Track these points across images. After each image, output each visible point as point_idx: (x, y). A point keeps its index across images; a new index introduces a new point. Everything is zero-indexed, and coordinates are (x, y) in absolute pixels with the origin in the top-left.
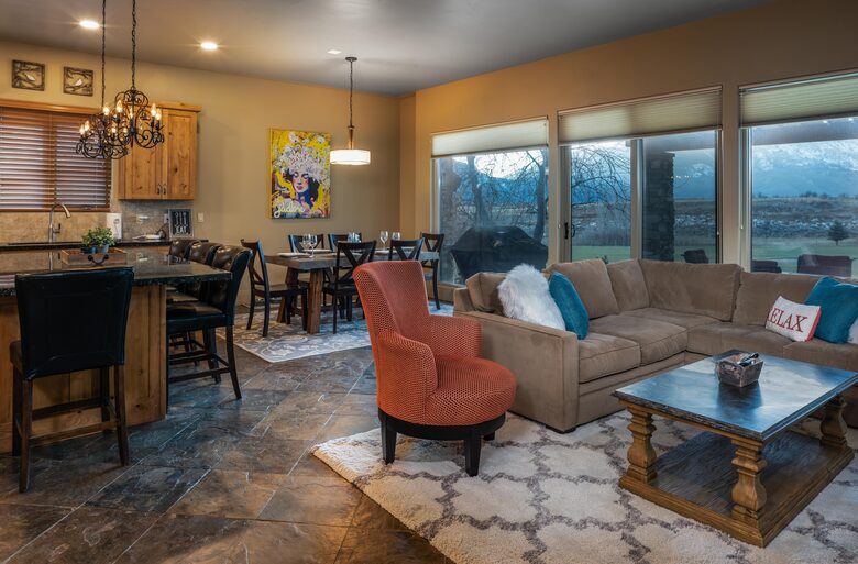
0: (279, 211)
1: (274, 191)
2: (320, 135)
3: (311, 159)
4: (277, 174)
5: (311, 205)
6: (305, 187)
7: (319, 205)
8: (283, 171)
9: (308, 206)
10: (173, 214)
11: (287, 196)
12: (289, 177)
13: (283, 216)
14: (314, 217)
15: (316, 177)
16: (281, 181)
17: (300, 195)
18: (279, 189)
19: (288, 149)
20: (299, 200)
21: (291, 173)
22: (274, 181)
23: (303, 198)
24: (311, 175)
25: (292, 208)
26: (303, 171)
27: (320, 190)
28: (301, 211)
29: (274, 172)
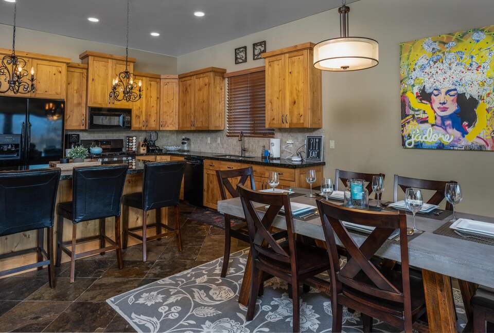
0: (413, 140)
1: (404, 115)
2: (475, 30)
3: (460, 68)
4: (408, 94)
5: (464, 133)
6: (452, 108)
7: (477, 133)
8: (416, 90)
9: (458, 134)
11: (424, 121)
12: (425, 96)
13: (419, 146)
14: (469, 149)
15: (472, 91)
16: (414, 102)
17: (443, 119)
18: (411, 112)
19: (423, 61)
20: (443, 126)
21: (428, 91)
22: (404, 103)
23: (449, 122)
24: (461, 90)
25: (432, 135)
26: (448, 85)
27: (480, 111)
28: (447, 140)
29: (404, 93)
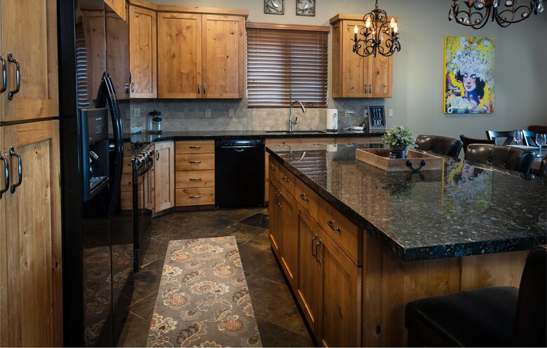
0: (452, 108)
1: (447, 90)
2: (486, 39)
3: (478, 61)
4: (450, 75)
5: (478, 103)
6: (474, 86)
7: (485, 101)
8: (455, 72)
9: (475, 103)
10: (371, 109)
11: (458, 94)
12: (460, 77)
13: (455, 112)
14: (480, 113)
15: (482, 77)
16: (454, 81)
17: (469, 93)
18: (452, 88)
19: (459, 53)
20: (468, 98)
21: (462, 74)
22: (448, 82)
23: (471, 96)
24: (478, 76)
25: (462, 104)
26: (471, 72)
27: (486, 89)
28: (470, 108)
29: (448, 73)
